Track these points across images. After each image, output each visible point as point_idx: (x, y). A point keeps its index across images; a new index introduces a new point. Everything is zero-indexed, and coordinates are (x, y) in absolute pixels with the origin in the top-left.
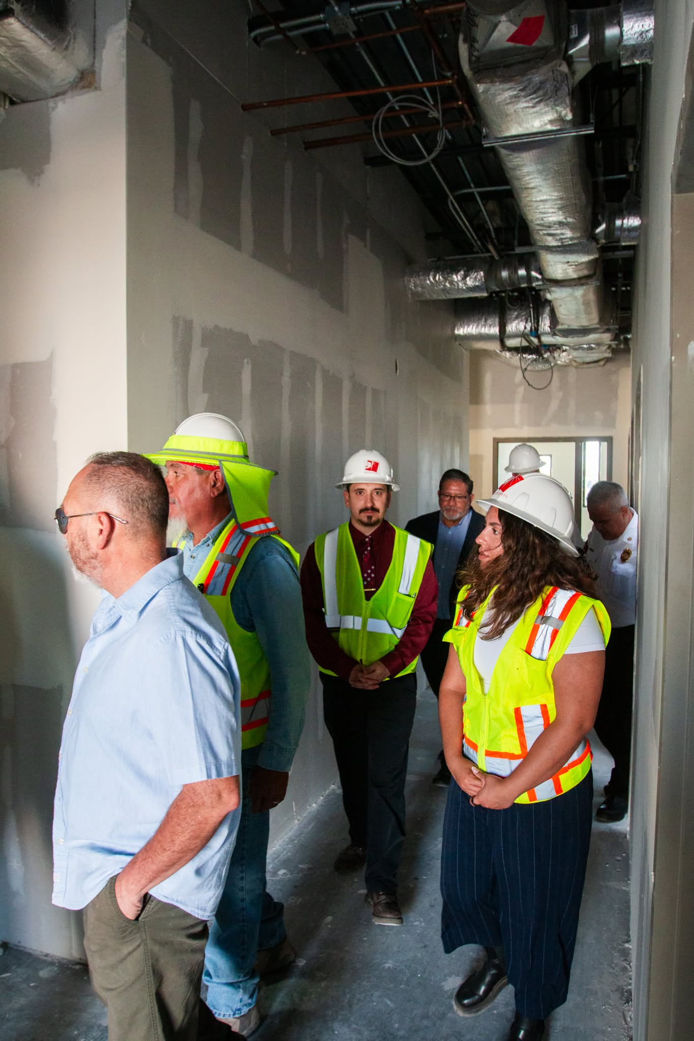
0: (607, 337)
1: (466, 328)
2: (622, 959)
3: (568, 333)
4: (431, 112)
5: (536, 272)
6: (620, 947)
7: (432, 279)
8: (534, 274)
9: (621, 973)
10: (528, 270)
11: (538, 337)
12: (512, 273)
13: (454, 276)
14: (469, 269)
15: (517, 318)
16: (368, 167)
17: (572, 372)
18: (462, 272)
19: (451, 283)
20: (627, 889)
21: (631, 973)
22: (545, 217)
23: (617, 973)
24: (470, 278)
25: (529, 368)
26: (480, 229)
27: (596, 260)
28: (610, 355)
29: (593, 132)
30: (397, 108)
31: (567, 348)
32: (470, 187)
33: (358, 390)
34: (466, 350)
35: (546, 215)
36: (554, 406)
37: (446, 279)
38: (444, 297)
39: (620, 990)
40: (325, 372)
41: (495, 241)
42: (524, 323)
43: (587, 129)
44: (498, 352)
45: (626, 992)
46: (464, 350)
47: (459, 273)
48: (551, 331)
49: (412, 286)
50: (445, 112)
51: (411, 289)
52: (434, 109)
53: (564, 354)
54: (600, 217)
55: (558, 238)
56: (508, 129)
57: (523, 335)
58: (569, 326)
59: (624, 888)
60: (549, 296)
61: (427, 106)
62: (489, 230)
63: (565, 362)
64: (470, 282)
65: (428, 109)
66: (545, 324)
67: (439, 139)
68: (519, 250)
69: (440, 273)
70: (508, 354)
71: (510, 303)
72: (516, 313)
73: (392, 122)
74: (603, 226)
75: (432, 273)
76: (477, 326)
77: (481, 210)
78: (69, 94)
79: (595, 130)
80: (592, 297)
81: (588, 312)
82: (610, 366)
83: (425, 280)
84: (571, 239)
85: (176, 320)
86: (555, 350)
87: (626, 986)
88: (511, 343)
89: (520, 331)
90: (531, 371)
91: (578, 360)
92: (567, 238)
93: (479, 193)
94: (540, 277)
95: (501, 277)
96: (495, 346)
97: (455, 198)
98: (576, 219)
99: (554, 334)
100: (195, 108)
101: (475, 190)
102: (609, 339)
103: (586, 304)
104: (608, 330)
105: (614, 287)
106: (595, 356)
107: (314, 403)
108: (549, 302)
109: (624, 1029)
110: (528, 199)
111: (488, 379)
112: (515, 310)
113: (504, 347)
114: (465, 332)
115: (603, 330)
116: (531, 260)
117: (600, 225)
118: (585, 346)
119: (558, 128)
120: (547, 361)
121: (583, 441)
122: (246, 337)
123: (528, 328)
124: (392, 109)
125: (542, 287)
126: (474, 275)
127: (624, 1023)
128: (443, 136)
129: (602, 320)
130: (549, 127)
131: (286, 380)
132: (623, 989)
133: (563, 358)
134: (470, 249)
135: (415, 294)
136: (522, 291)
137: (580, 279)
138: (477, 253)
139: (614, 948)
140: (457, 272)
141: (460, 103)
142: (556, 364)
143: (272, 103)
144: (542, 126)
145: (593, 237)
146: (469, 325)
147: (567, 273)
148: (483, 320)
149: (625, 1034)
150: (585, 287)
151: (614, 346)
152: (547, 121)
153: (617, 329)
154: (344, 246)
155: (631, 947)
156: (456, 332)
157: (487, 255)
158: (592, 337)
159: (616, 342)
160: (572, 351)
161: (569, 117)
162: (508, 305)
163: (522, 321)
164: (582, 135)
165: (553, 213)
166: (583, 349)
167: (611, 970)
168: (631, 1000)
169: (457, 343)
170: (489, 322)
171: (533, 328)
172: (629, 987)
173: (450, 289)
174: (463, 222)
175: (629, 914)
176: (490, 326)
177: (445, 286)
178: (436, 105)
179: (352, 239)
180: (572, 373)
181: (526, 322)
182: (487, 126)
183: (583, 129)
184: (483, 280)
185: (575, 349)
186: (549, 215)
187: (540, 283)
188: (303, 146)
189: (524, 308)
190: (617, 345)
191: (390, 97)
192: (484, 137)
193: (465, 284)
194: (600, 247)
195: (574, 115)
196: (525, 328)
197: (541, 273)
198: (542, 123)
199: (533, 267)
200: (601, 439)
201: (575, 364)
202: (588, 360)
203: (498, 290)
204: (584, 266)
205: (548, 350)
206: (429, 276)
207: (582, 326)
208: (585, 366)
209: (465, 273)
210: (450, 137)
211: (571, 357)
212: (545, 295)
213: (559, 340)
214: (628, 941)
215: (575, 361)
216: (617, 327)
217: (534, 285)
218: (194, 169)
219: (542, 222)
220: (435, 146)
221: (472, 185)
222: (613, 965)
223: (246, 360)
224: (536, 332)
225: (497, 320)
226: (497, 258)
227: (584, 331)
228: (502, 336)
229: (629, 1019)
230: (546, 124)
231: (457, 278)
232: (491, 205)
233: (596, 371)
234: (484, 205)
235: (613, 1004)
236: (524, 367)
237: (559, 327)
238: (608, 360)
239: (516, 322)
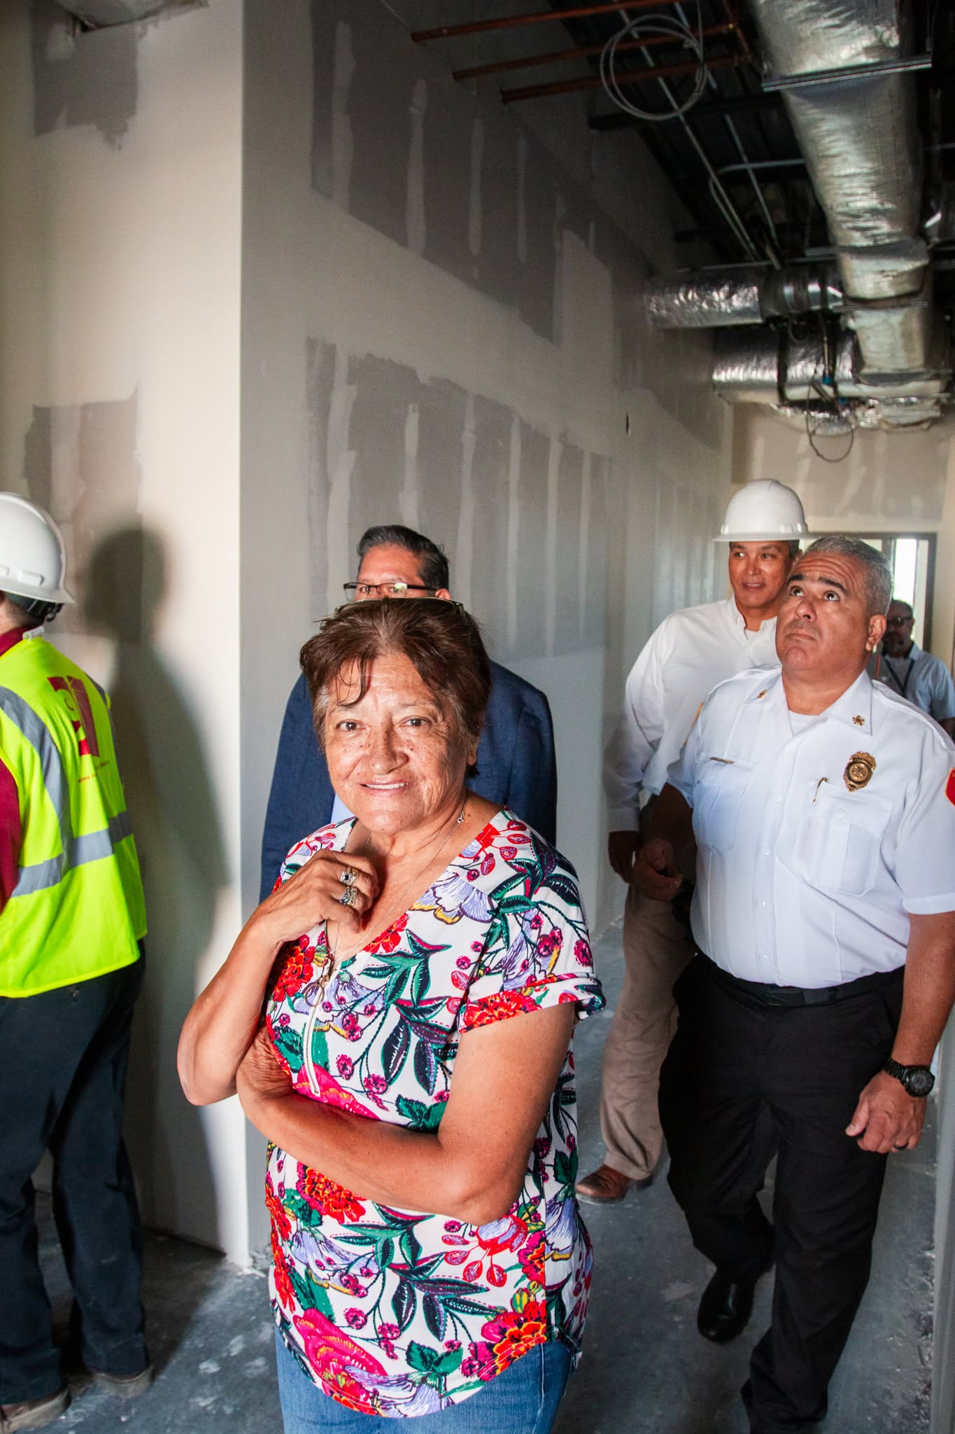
0: (934, 387)
1: (729, 371)
2: (921, 1272)
3: (879, 379)
4: (687, 40)
5: (834, 287)
6: (918, 1256)
7: (682, 298)
8: (831, 290)
9: (918, 1292)
10: (823, 285)
11: (834, 385)
12: (799, 289)
13: (715, 294)
14: (737, 282)
15: (803, 357)
16: (594, 132)
17: (882, 437)
18: (726, 288)
19: (710, 303)
20: (932, 1175)
21: (932, 1293)
22: (851, 202)
23: (912, 1292)
24: (738, 296)
25: (818, 432)
26: (755, 224)
27: (924, 269)
28: (938, 414)
29: (929, 66)
30: (636, 36)
31: (876, 402)
32: (741, 161)
33: (572, 455)
34: (728, 403)
35: (852, 198)
36: (853, 486)
37: (702, 298)
38: (699, 324)
39: (916, 1316)
40: (525, 427)
41: (776, 242)
42: (814, 365)
43: (920, 62)
44: (775, 407)
45: (925, 1319)
46: (726, 405)
47: (722, 289)
48: (853, 377)
49: (653, 307)
50: (709, 42)
51: (652, 313)
52: (690, 34)
53: (871, 412)
54: (933, 204)
55: (869, 233)
56: (801, 62)
57: (813, 383)
58: (879, 369)
59: (927, 1173)
60: (852, 324)
61: (680, 30)
62: (767, 229)
63: (871, 423)
64: (737, 302)
65: (682, 36)
66: (845, 368)
67: (698, 81)
68: (812, 253)
69: (695, 289)
70: (789, 412)
71: (796, 336)
72: (802, 351)
73: (628, 57)
74: (938, 217)
75: (682, 289)
76: (746, 369)
77: (757, 198)
78: (163, 14)
79: (932, 63)
80: (915, 325)
81: (908, 349)
82: (936, 430)
83: (673, 299)
84: (889, 235)
85: (311, 344)
86: (859, 406)
87: (925, 1311)
88: (794, 393)
89: (808, 377)
90: (821, 436)
91: (890, 420)
92: (883, 234)
93: (755, 170)
94: (839, 294)
95: (783, 296)
96: (771, 399)
97: (721, 178)
98: (896, 204)
99: (857, 381)
100: (343, 32)
101: (749, 166)
102: (938, 390)
103: (906, 335)
104: (937, 377)
105: (947, 314)
106: (915, 415)
107: (508, 472)
108: (851, 333)
109: (919, 1371)
110: (828, 173)
111: (759, 447)
112: (801, 346)
113: (784, 401)
114: (728, 378)
115: (929, 376)
116: (828, 270)
117: (932, 214)
118: (902, 400)
119: (877, 60)
120: (845, 421)
121: (891, 539)
122: (412, 373)
123: (820, 372)
124: (627, 38)
125: (842, 311)
126: (743, 292)
127: (919, 1362)
128: (704, 78)
129: (929, 359)
130: (863, 60)
131: (469, 438)
132: (920, 1315)
133: (868, 418)
134: (740, 255)
135: (657, 319)
136: (810, 317)
137: (898, 297)
138: (750, 261)
139: (910, 1257)
140: (718, 287)
141: (731, 26)
142: (858, 427)
143: (455, 31)
144: (853, 56)
145: (922, 234)
146: (733, 367)
147: (880, 288)
148: (755, 360)
149: (920, 1378)
150: (906, 310)
151: (944, 401)
152: (860, 49)
153: (950, 375)
154: (557, 246)
155: (934, 1256)
156: (715, 377)
157: (764, 263)
158: (913, 386)
159: (948, 395)
160: (883, 406)
161: (895, 42)
162: (791, 336)
163: (811, 361)
164: (912, 72)
165: (863, 194)
166: (899, 404)
167: (904, 1287)
168: (932, 1332)
169: (716, 393)
170: (764, 362)
171: (827, 371)
172: (930, 1313)
173: (710, 312)
174: (731, 214)
175: (933, 1209)
176: (765, 368)
177: (700, 307)
178: (694, 28)
179: (567, 233)
180: (881, 442)
181: (817, 364)
182: (770, 57)
183: (915, 62)
184: (757, 299)
185: (889, 405)
186: (858, 198)
187: (840, 303)
188: (500, 97)
189: (815, 343)
190: (949, 399)
191: (626, 19)
192: (765, 76)
193: (731, 305)
194: (932, 250)
195: (902, 40)
196: (816, 372)
197: (841, 289)
198: (853, 52)
199: (830, 281)
200: (920, 536)
201: (885, 427)
202: (904, 420)
203: (777, 313)
204: (905, 278)
205: (848, 406)
206: (677, 293)
207: (899, 370)
208: (901, 429)
209: (730, 290)
210: (714, 85)
211: (880, 416)
212: (846, 322)
213: (864, 390)
214: (930, 1248)
215: (887, 423)
216: (950, 371)
217: (831, 306)
218: (341, 125)
219: (846, 209)
220: (692, 91)
221: (745, 159)
222: (907, 1280)
223: (411, 406)
224: (831, 379)
225: (775, 360)
226: (777, 266)
227: (902, 377)
228: (782, 384)
229: (927, 1358)
230: (858, 54)
231: (718, 296)
232: (773, 192)
233: (919, 436)
234: (762, 190)
235: (905, 1335)
236: (811, 429)
237: (866, 371)
238: (934, 421)
239: (803, 363)
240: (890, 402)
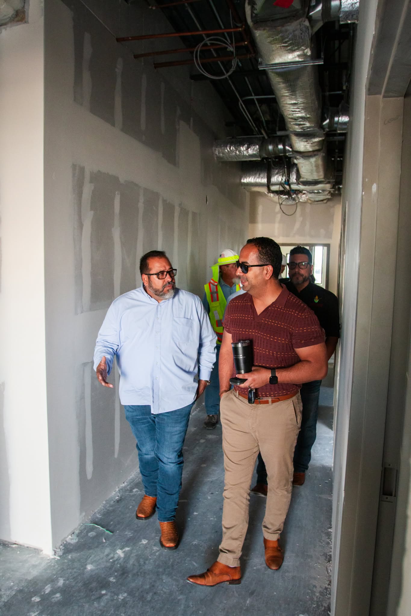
0: (328, 187)
1: (248, 179)
2: (327, 537)
3: (305, 183)
4: (229, 47)
5: (289, 146)
6: (326, 531)
7: (228, 149)
8: (287, 148)
9: (326, 545)
10: (284, 146)
11: (289, 185)
12: (275, 147)
13: (242, 148)
14: (250, 144)
15: (277, 174)
16: (192, 81)
17: (308, 206)
18: (246, 146)
19: (240, 151)
20: (331, 499)
21: (331, 545)
22: (294, 114)
23: (324, 546)
24: (251, 149)
25: (283, 203)
26: (257, 120)
27: (323, 140)
28: (330, 197)
29: (323, 63)
30: (209, 44)
31: (306, 192)
32: (252, 95)
33: (184, 213)
34: (248, 191)
36: (297, 226)
37: (236, 149)
38: (235, 160)
39: (325, 555)
40: (164, 201)
41: (266, 128)
42: (281, 177)
43: (319, 61)
44: (266, 193)
45: (328, 556)
46: (246, 192)
47: (244, 146)
48: (297, 182)
49: (217, 152)
50: (237, 48)
51: (216, 155)
52: (230, 46)
53: (304, 196)
54: (326, 116)
55: (301, 126)
56: (274, 59)
57: (281, 184)
58: (307, 179)
59: (329, 498)
60: (296, 161)
61: (227, 44)
62: (262, 121)
63: (304, 200)
64: (251, 151)
65: (227, 46)
66: (293, 178)
67: (233, 64)
68: (279, 133)
69: (233, 146)
70: (272, 195)
71: (274, 165)
72: (277, 171)
73: (205, 53)
74: (328, 121)
75: (228, 146)
76: (255, 178)
77: (258, 110)
78: (9, 25)
79: (324, 62)
80: (320, 162)
81: (318, 172)
82: (329, 203)
83: (225, 149)
85: (74, 166)
86: (299, 193)
87: (329, 552)
88: (274, 188)
89: (279, 182)
90: (284, 205)
91: (311, 199)
92: (307, 127)
93: (257, 99)
94: (290, 150)
95: (268, 149)
96: (264, 190)
97: (243, 101)
98: (312, 116)
99: (298, 184)
100: (87, 37)
101: (255, 97)
102: (330, 188)
103: (317, 166)
104: (329, 183)
105: (333, 158)
106: (321, 197)
107: (157, 219)
108: (296, 165)
109: (326, 576)
110: (285, 102)
111: (260, 209)
112: (276, 169)
113: (270, 191)
114: (247, 181)
115: (326, 182)
116: (285, 140)
117: (326, 120)
118: (316, 191)
119: (302, 60)
120: (294, 199)
121: (313, 246)
122: (117, 179)
123: (284, 180)
124: (205, 45)
125: (291, 156)
126: (253, 147)
127: (327, 573)
128: (235, 62)
129: (326, 176)
130: (297, 59)
131: (141, 205)
132: (327, 554)
133: (303, 198)
134: (250, 132)
135: (218, 157)
136: (280, 158)
137: (313, 151)
138: (256, 135)
139: (322, 532)
140: (243, 145)
141: (246, 43)
142: (299, 201)
143: (134, 38)
144: (293, 58)
145: (322, 127)
146: (249, 177)
147: (306, 148)
148: (258, 174)
149: (327, 579)
150: (316, 157)
151: (332, 192)
152: (296, 55)
153: (334, 182)
154: (177, 127)
155: (332, 531)
156: (242, 181)
157: (261, 136)
158: (320, 186)
159: (333, 190)
160: (308, 194)
161: (309, 53)
162: (273, 166)
163: (280, 175)
164: (316, 65)
165: (299, 111)
166: (314, 193)
167: (321, 544)
168: (331, 560)
169: (243, 187)
170: (262, 175)
171: (286, 180)
172: (330, 553)
173: (239, 155)
174: (247, 116)
175: (331, 512)
176: (262, 178)
177: (236, 153)
178: (232, 43)
179: (182, 123)
180: (308, 208)
181: (283, 176)
182: (261, 57)
183: (317, 61)
184: (258, 150)
185: (310, 193)
186: (297, 113)
187: (291, 153)
188: (153, 66)
189: (282, 168)
190: (334, 191)
191: (205, 37)
192: (259, 64)
193: (248, 152)
194: (326, 133)
195: (312, 52)
196: (282, 180)
197: (291, 148)
198: (293, 56)
199: (287, 144)
200: (324, 245)
201: (310, 202)
202: (317, 199)
203: (266, 156)
204: (316, 144)
205: (295, 193)
206: (227, 147)
207: (314, 180)
208: (316, 203)
209: (247, 147)
210: (241, 65)
211: (307, 197)
212: (293, 161)
213: (301, 187)
214: (330, 528)
215: (310, 200)
216: (334, 180)
217: (287, 154)
218: (86, 76)
219: (292, 116)
220: (231, 68)
221: (253, 95)
222: (322, 541)
223: (117, 192)
224: (288, 182)
225: (266, 174)
226: (266, 138)
227: (316, 183)
228: (269, 184)
229: (329, 571)
230: (295, 57)
231: (243, 149)
232: (264, 107)
233: (322, 206)
234: (260, 107)
235: (321, 563)
236: (281, 202)
237: (301, 180)
238: (328, 200)
239: (277, 176)
240: (312, 192)
